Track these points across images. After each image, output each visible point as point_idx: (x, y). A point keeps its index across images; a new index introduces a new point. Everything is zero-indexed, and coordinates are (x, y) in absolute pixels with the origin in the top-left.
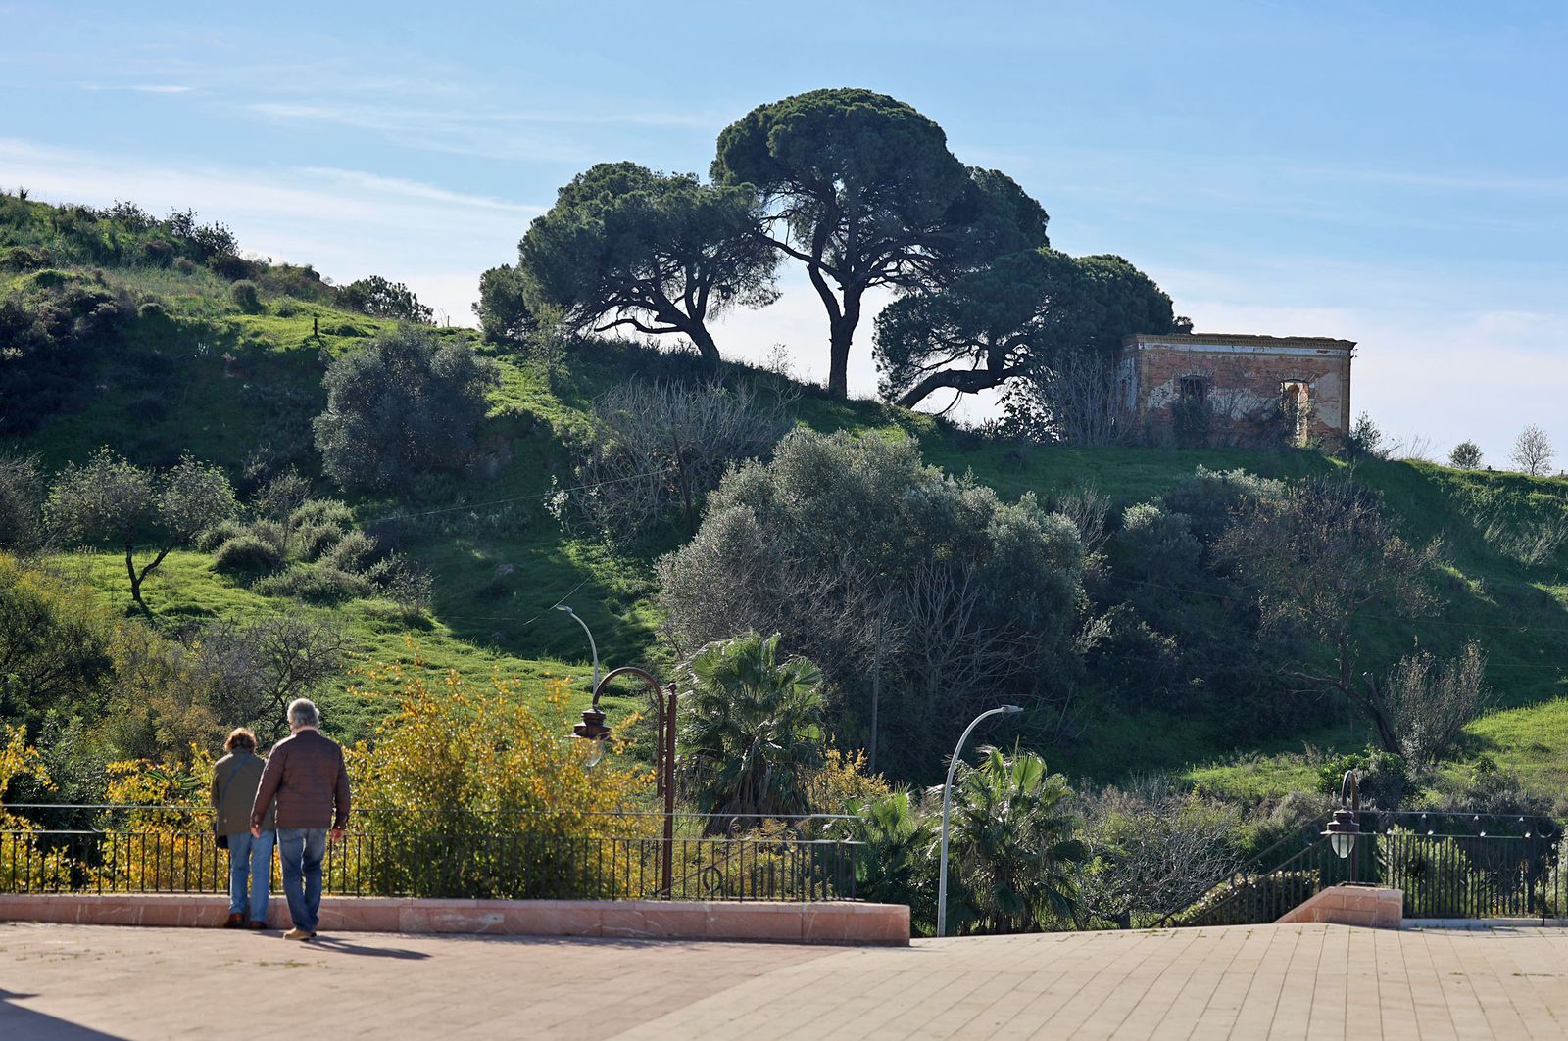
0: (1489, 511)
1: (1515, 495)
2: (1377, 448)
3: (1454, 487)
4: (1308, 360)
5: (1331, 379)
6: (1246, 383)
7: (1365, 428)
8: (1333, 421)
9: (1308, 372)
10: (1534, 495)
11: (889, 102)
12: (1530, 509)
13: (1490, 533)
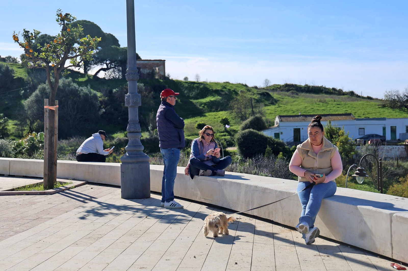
0: (186, 88)
1: (192, 85)
2: (170, 78)
3: (182, 84)
4: (158, 63)
5: (162, 66)
6: (147, 68)
7: (168, 75)
8: (162, 74)
9: (158, 65)
10: (196, 85)
11: (89, 22)
12: (194, 87)
13: (186, 92)
